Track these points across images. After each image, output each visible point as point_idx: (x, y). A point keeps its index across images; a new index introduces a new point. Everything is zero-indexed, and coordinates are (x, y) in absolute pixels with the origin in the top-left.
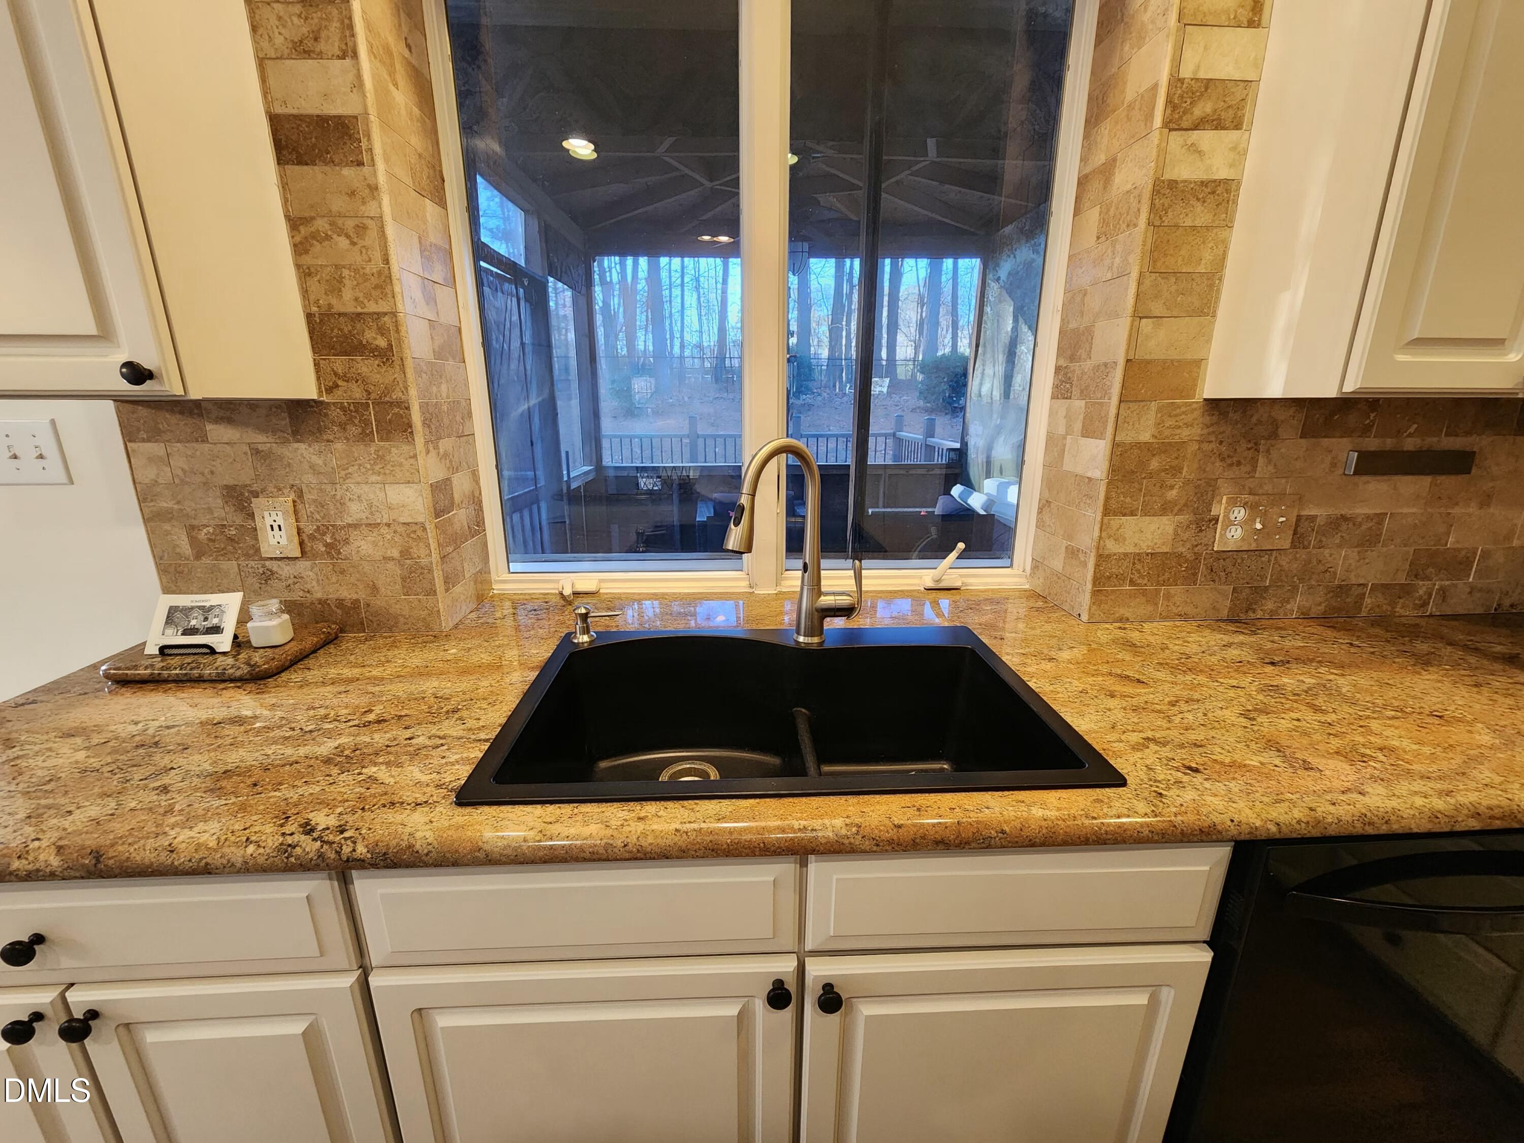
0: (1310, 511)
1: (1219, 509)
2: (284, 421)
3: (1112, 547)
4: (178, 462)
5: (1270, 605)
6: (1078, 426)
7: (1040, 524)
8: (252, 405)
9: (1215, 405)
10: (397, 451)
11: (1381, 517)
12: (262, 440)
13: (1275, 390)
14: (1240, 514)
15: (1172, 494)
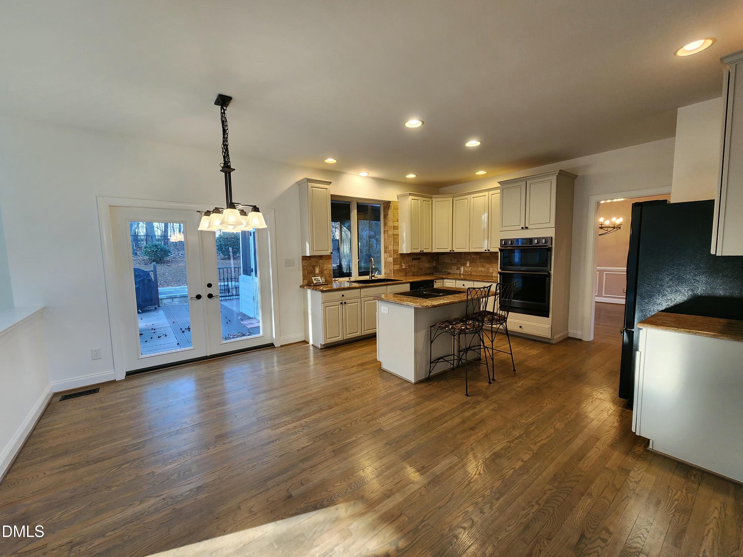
0: (409, 264)
1: (402, 264)
2: (319, 258)
3: (394, 269)
4: (308, 263)
5: (408, 274)
6: (388, 256)
7: (385, 268)
8: (316, 256)
9: (400, 254)
10: (330, 261)
11: (415, 265)
12: (317, 260)
13: (405, 253)
14: (404, 265)
15: (398, 263)
